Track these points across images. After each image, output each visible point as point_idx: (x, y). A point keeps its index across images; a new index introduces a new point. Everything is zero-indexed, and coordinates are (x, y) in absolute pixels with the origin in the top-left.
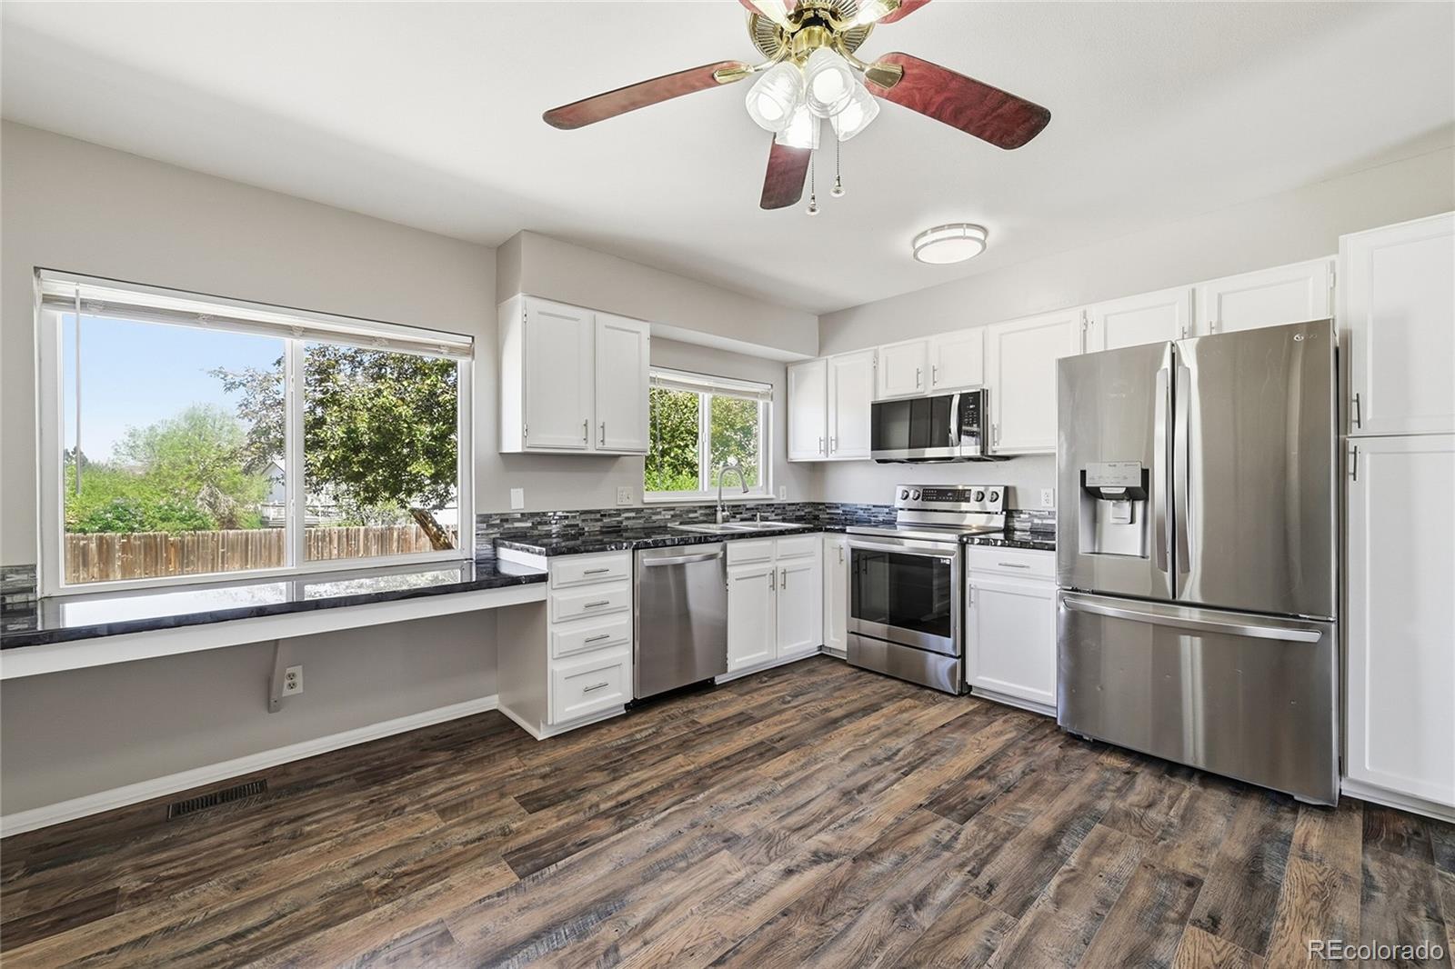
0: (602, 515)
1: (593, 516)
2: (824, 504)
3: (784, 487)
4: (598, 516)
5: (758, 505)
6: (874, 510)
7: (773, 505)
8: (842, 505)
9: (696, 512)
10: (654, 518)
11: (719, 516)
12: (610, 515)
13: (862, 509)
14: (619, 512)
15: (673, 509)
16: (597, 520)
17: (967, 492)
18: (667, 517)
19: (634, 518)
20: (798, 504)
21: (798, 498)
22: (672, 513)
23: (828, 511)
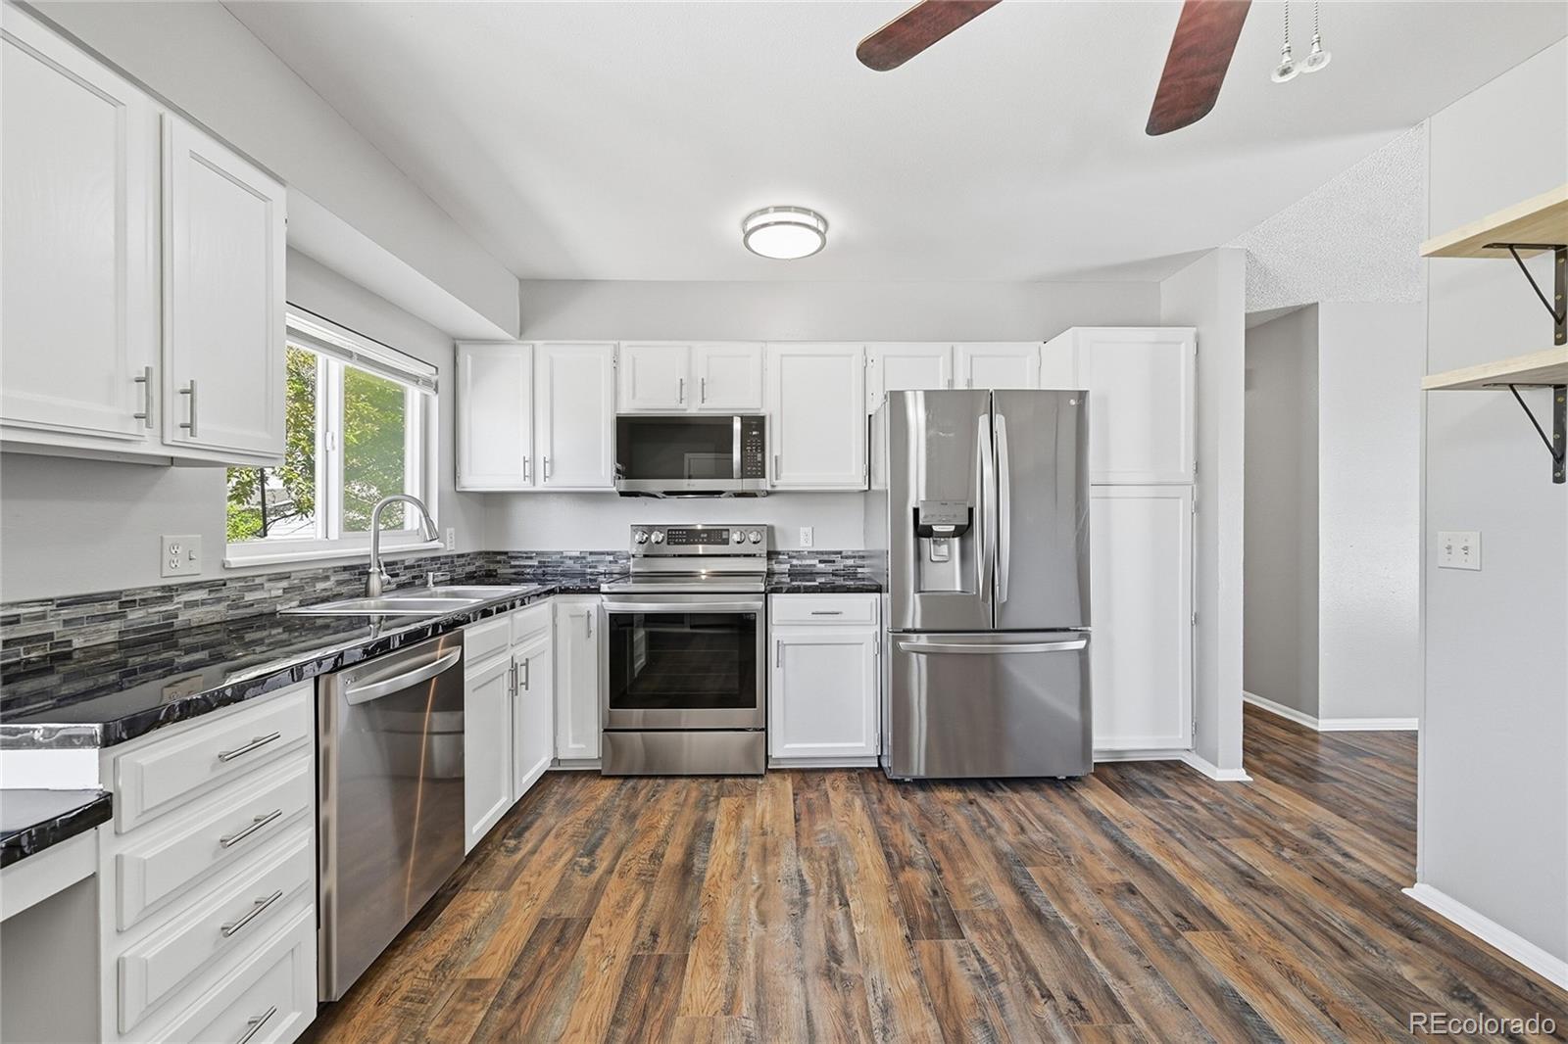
0: (122, 604)
1: (96, 609)
2: (506, 553)
3: (452, 529)
4: (113, 607)
5: (421, 560)
6: (590, 559)
7: (439, 558)
8: (538, 553)
9: (327, 578)
10: (249, 597)
11: (375, 583)
12: (145, 602)
13: (570, 558)
14: (168, 592)
15: (287, 576)
16: (108, 618)
17: (725, 533)
18: (274, 593)
19: (203, 603)
20: (469, 555)
21: (468, 547)
22: (285, 584)
23: (513, 563)
